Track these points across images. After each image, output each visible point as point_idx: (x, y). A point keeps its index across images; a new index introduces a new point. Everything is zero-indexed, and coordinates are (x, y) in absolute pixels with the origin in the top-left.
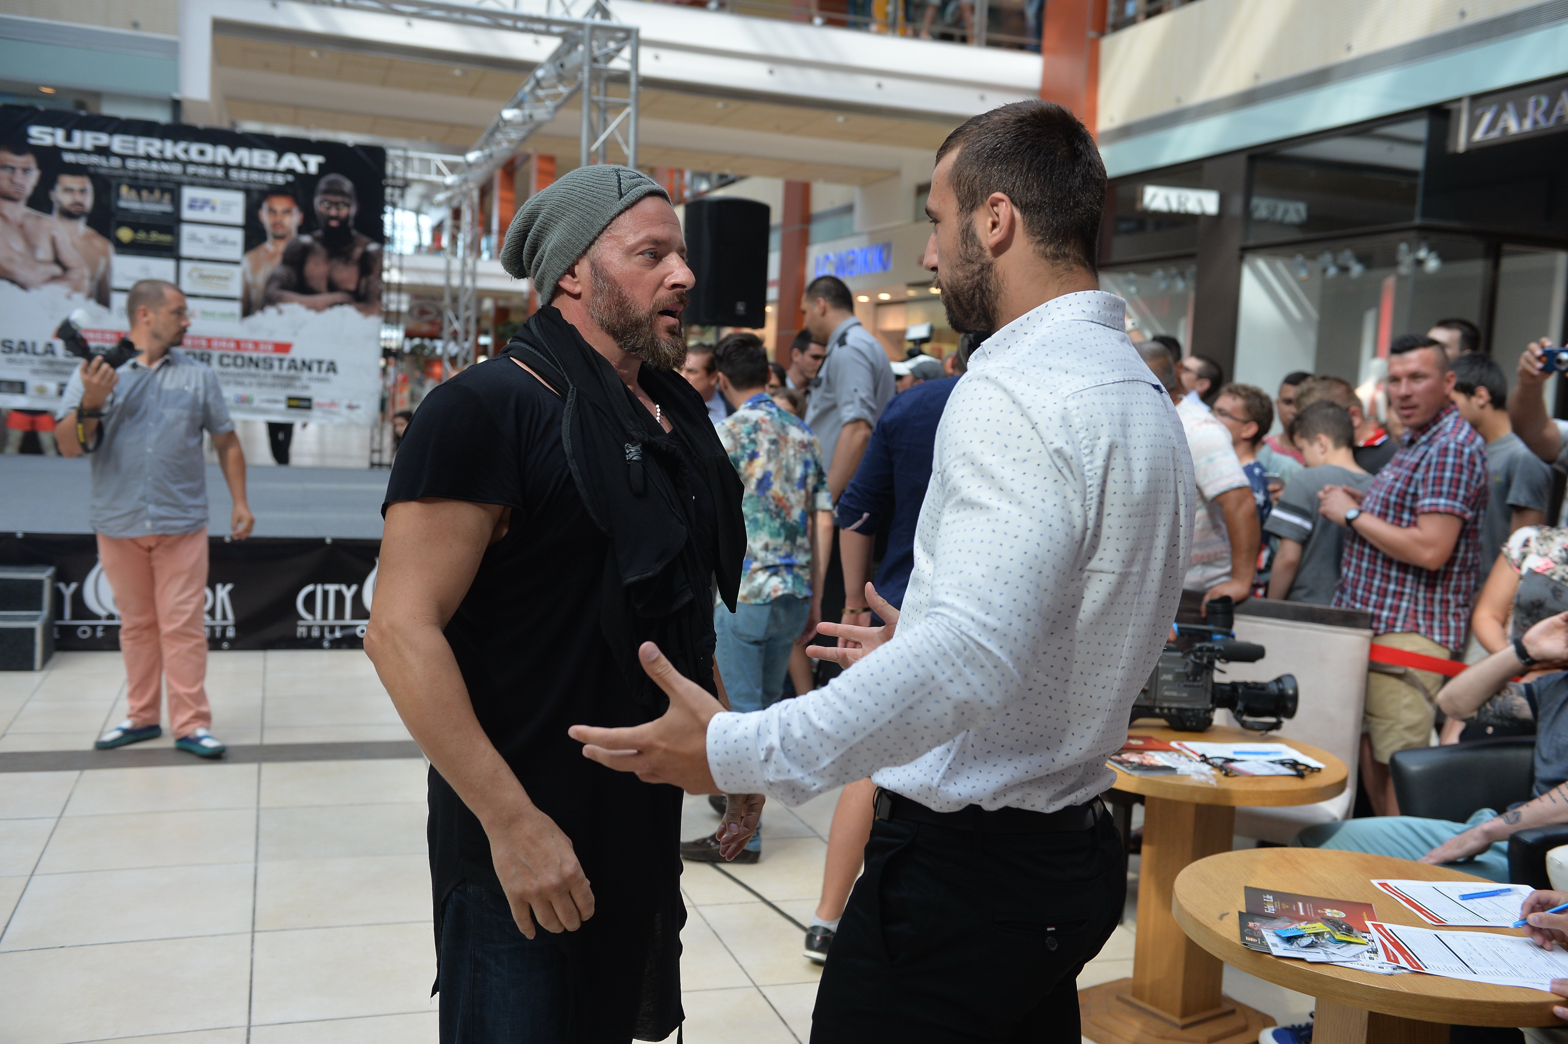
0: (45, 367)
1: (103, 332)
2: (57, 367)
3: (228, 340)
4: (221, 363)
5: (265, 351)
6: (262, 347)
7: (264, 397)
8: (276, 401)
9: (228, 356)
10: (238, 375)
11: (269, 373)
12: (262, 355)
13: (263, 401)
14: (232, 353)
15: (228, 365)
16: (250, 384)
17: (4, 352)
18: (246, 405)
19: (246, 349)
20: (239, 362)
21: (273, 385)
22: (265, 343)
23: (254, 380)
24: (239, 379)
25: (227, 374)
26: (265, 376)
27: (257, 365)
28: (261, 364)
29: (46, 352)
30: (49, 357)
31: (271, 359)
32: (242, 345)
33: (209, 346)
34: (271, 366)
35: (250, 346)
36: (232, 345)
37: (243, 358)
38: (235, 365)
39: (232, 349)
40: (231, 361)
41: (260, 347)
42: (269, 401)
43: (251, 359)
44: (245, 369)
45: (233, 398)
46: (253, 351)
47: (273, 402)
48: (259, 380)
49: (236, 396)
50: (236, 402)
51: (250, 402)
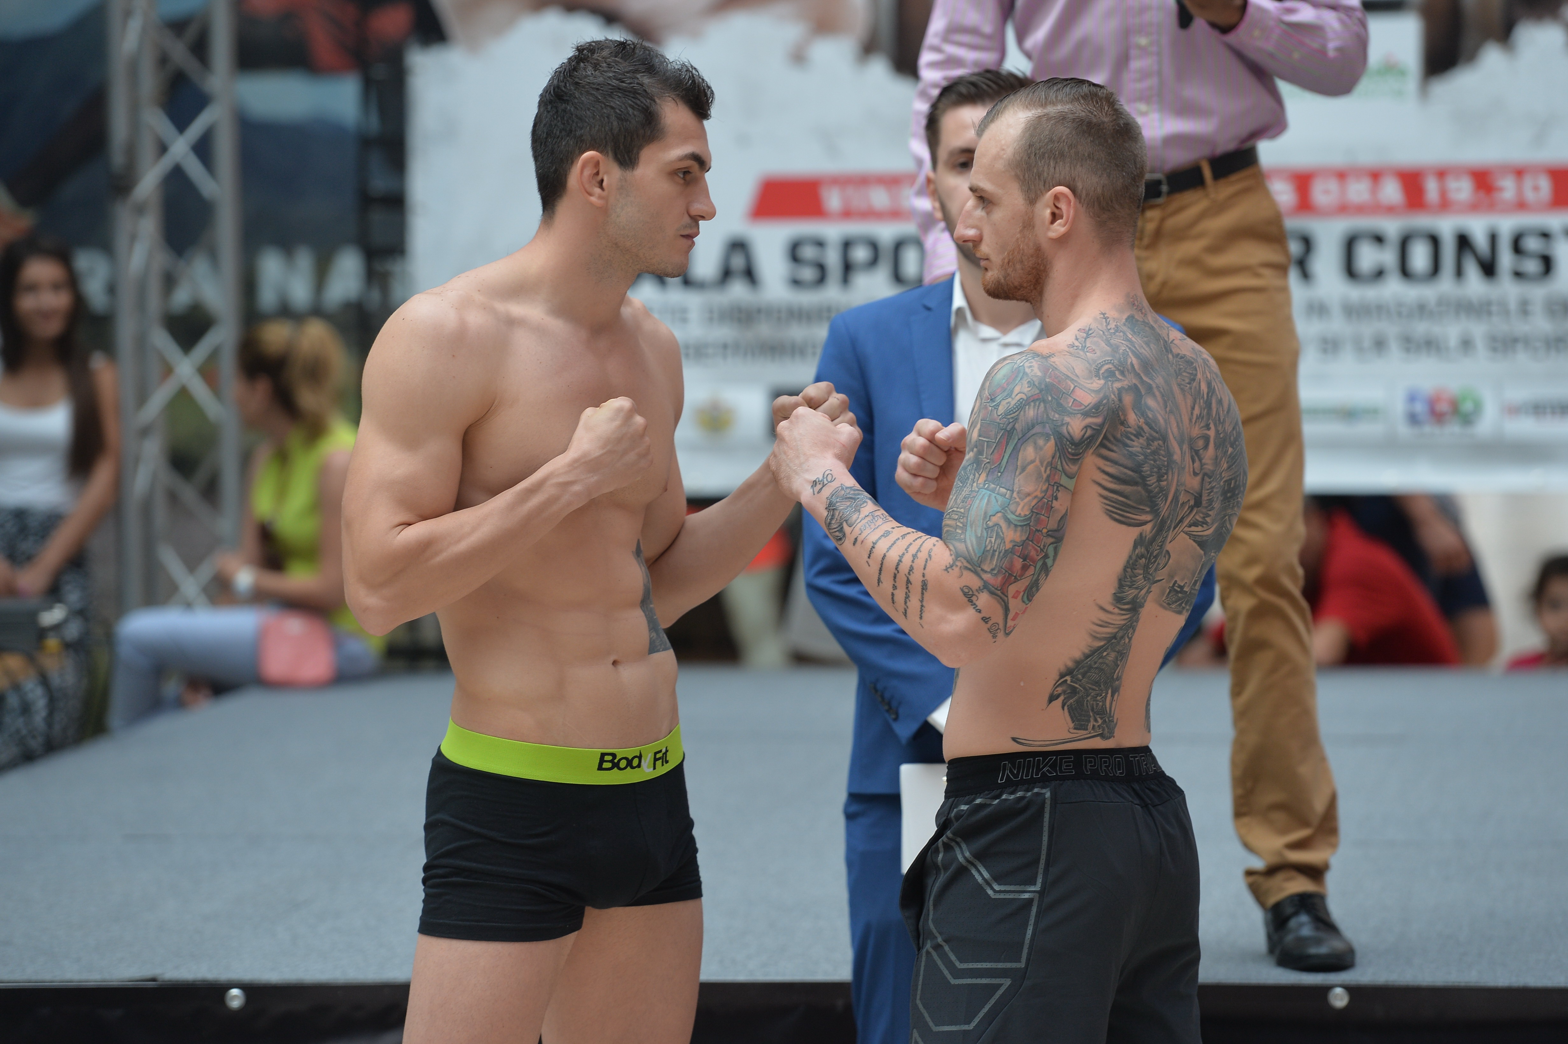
0: (725, 333)
2: (765, 330)
3: (1375, 176)
4: (1350, 271)
5: (1521, 206)
6: (1508, 188)
7: (1519, 394)
9: (1379, 239)
10: (1422, 310)
11: (1538, 293)
12: (1508, 224)
13: (1514, 410)
14: (1392, 227)
15: (1379, 274)
16: (1467, 344)
18: (1453, 430)
19: (1445, 205)
20: (1420, 257)
21: (1555, 344)
22: (1522, 171)
23: (1478, 330)
24: (1421, 328)
25: (1379, 310)
26: (1524, 309)
27: (1489, 269)
28: (1506, 259)
29: (726, 274)
30: (738, 291)
31: (1545, 235)
32: (1432, 188)
33: (1305, 204)
34: (1548, 266)
35: (1462, 189)
36: (1392, 191)
37: (1435, 241)
38: (1405, 272)
39: (1390, 210)
40: (1388, 257)
41: (1501, 189)
42: (1539, 409)
43: (1464, 242)
44: (1446, 284)
45: (1399, 407)
46: (1474, 207)
47: (1553, 413)
48: (1500, 326)
49: (1412, 398)
50: (1413, 419)
51: (1468, 419)
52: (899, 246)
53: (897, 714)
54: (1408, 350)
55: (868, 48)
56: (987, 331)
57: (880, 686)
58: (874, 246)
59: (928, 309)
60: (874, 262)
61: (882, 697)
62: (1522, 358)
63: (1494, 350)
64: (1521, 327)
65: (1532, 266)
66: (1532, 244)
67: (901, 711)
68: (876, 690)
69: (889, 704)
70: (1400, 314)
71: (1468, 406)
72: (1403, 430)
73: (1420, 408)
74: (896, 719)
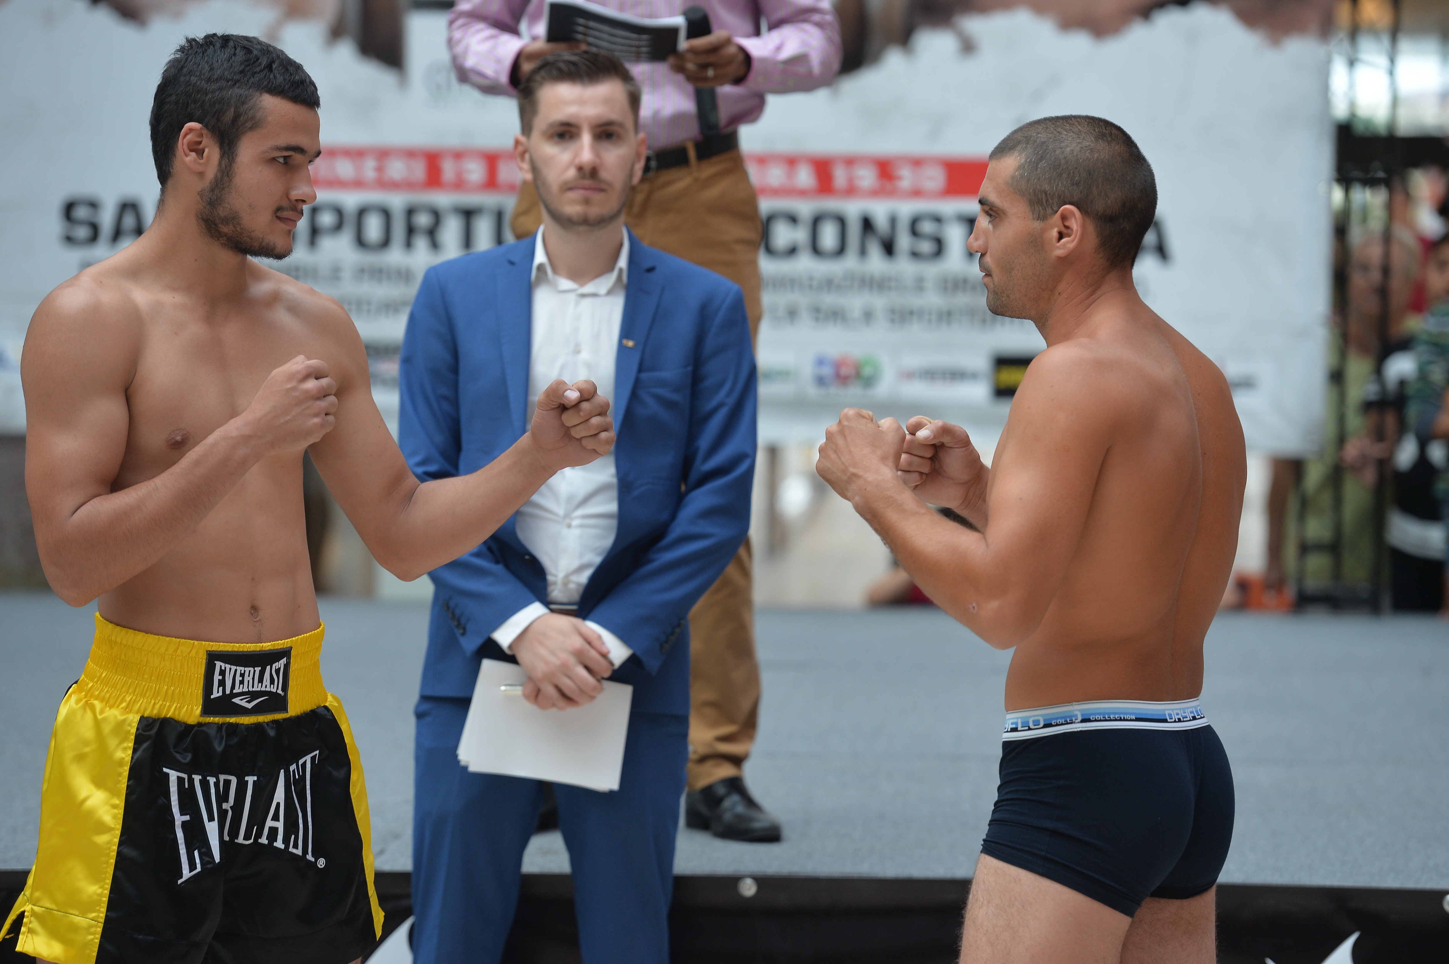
1: (383, 154)
3: (791, 162)
5: (917, 193)
6: (906, 178)
7: (914, 361)
8: (956, 375)
9: (793, 219)
10: (829, 284)
11: (931, 270)
12: (906, 209)
13: (910, 375)
14: (805, 208)
15: (792, 251)
16: (868, 316)
17: (69, 240)
18: (855, 391)
19: (851, 191)
20: (829, 237)
21: (946, 316)
22: (917, 162)
23: (879, 302)
24: (829, 300)
25: (792, 283)
26: (919, 285)
27: (889, 248)
28: (904, 241)
31: (938, 219)
32: (840, 176)
34: (940, 246)
35: (867, 177)
36: (805, 177)
37: (841, 221)
38: (816, 249)
39: (802, 193)
40: (800, 235)
41: (899, 178)
42: (930, 375)
43: (867, 224)
44: (850, 262)
45: (808, 370)
46: (876, 193)
47: (944, 378)
48: (897, 299)
49: (820, 362)
50: (821, 381)
51: (869, 382)
52: (362, 212)
53: (464, 629)
54: (817, 319)
55: (336, 33)
56: (565, 284)
57: (452, 604)
58: (339, 212)
59: (512, 263)
60: (339, 227)
61: (453, 613)
62: (916, 330)
63: (893, 321)
64: (916, 301)
65: (926, 247)
66: (927, 227)
67: (469, 627)
68: (448, 607)
69: (459, 620)
70: (811, 287)
71: (867, 371)
72: (812, 391)
73: (827, 371)
74: (463, 634)
